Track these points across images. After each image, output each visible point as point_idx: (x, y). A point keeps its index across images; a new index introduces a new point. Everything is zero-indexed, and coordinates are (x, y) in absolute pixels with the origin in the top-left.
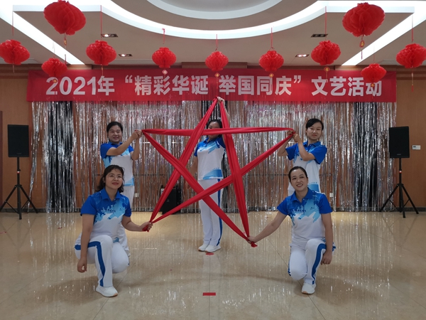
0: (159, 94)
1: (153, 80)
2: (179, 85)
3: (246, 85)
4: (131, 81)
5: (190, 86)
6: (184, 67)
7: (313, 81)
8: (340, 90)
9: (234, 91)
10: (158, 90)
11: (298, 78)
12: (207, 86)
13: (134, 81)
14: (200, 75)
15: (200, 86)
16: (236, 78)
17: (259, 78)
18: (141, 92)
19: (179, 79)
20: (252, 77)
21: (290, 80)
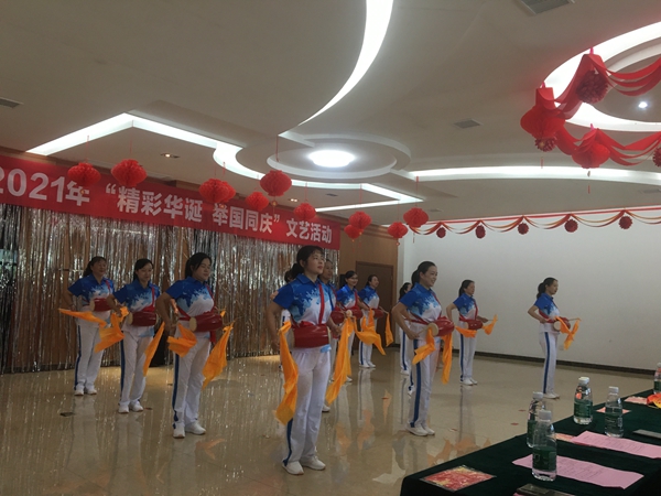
0: (147, 213)
1: (141, 195)
2: (172, 207)
3: (236, 217)
4: (113, 192)
5: (183, 210)
6: (179, 186)
7: (288, 222)
8: (305, 235)
9: (225, 222)
10: (147, 209)
11: (277, 217)
12: (201, 213)
13: (117, 193)
14: (194, 199)
15: (194, 212)
16: (228, 208)
17: (248, 211)
18: (125, 207)
19: (172, 199)
20: (242, 210)
21: (271, 218)
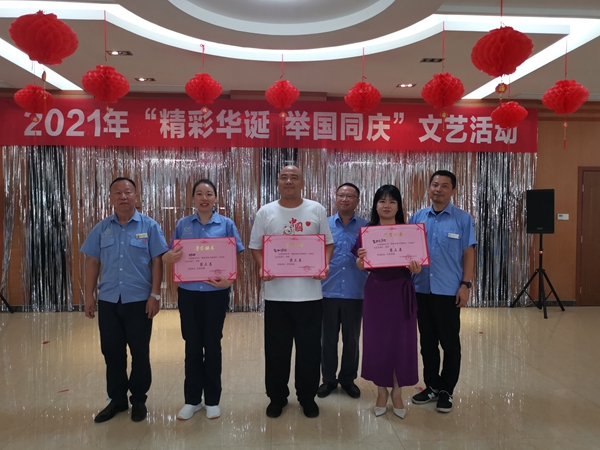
0: (196, 137)
1: (187, 116)
2: (226, 124)
3: (324, 125)
4: (154, 117)
5: (243, 126)
6: (233, 97)
7: (421, 121)
8: (459, 135)
9: (307, 134)
10: (195, 132)
11: (399, 117)
12: (268, 126)
13: (159, 117)
14: (257, 110)
15: (259, 126)
16: (310, 115)
17: (343, 115)
18: (169, 133)
19: (226, 115)
20: (334, 115)
21: (388, 119)
